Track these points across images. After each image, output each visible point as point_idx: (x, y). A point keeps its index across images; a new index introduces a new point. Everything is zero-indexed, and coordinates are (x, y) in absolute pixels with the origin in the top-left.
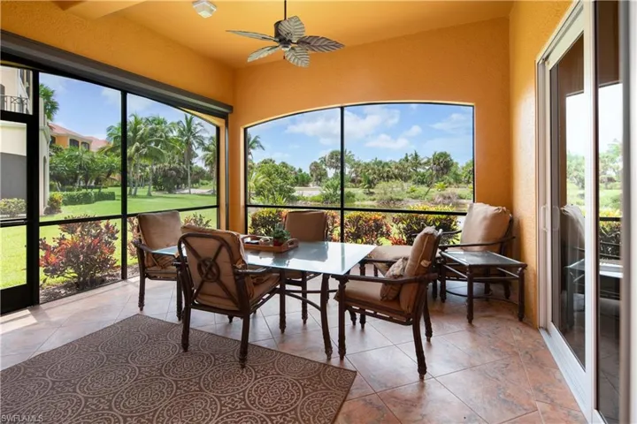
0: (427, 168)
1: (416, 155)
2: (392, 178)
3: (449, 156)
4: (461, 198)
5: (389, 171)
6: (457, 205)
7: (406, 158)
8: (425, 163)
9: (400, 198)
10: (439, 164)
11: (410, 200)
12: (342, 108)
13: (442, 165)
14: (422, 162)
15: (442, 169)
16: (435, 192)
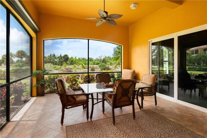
0: (58, 59)
1: (54, 55)
2: (47, 63)
3: (68, 56)
4: (71, 69)
5: (46, 60)
6: (70, 71)
7: (51, 55)
8: (58, 58)
9: (51, 70)
10: (65, 58)
11: (54, 70)
12: (88, 40)
13: (66, 58)
14: (57, 57)
15: (66, 60)
16: (63, 67)
